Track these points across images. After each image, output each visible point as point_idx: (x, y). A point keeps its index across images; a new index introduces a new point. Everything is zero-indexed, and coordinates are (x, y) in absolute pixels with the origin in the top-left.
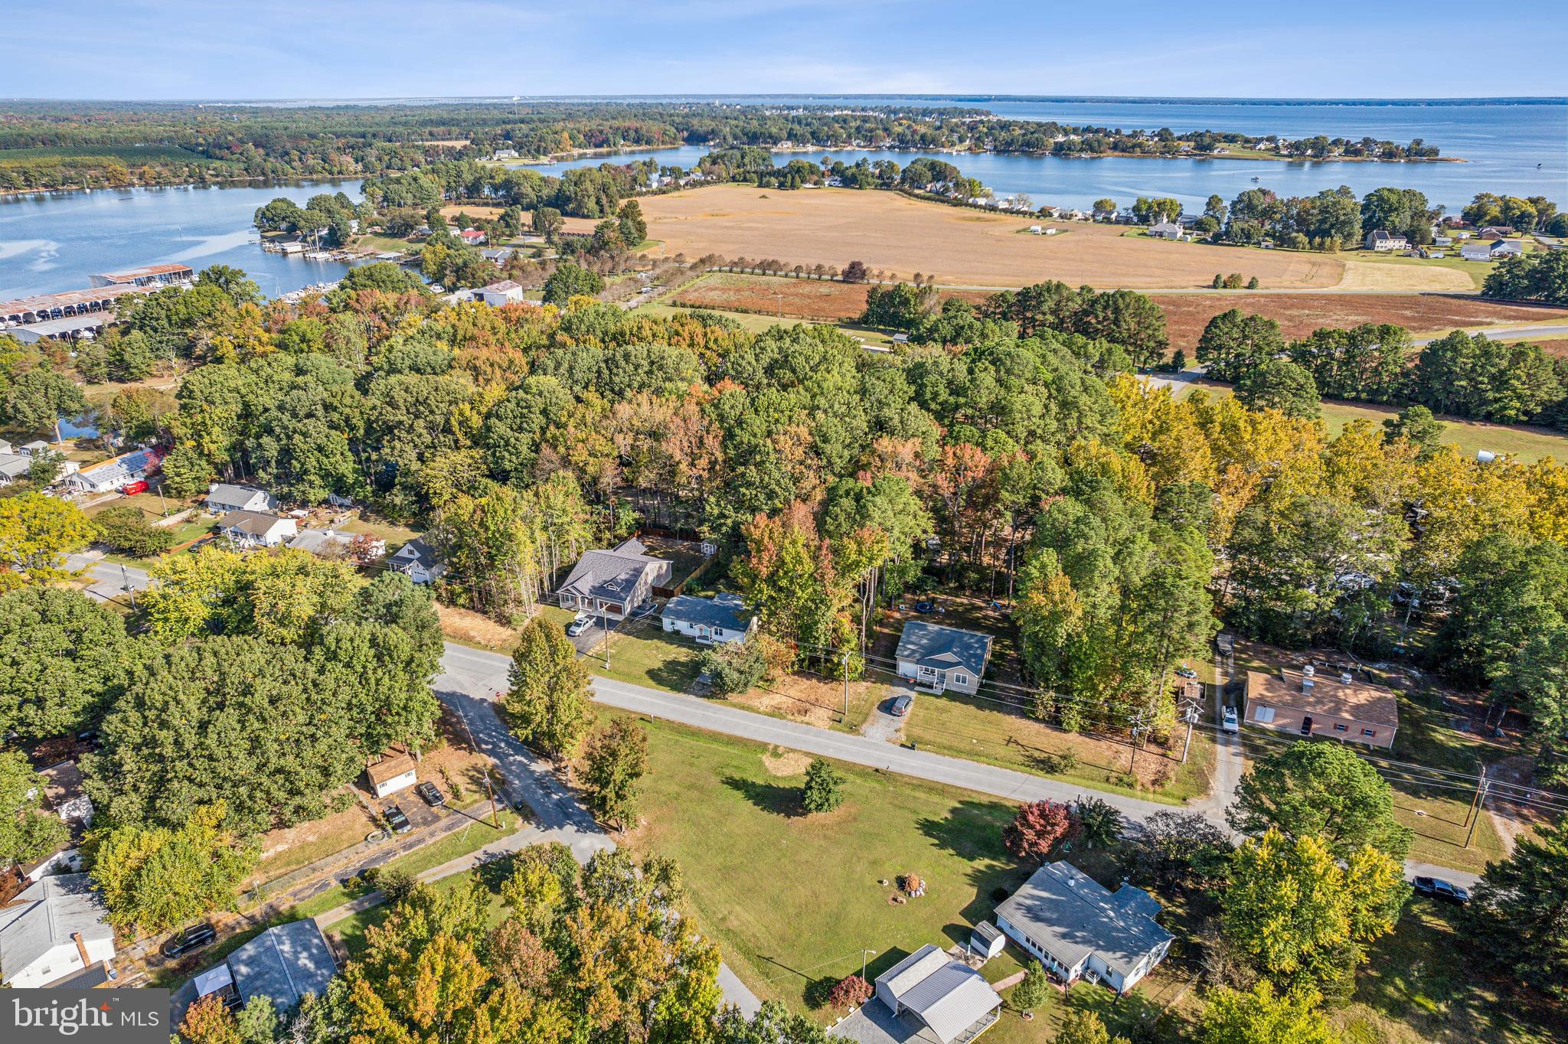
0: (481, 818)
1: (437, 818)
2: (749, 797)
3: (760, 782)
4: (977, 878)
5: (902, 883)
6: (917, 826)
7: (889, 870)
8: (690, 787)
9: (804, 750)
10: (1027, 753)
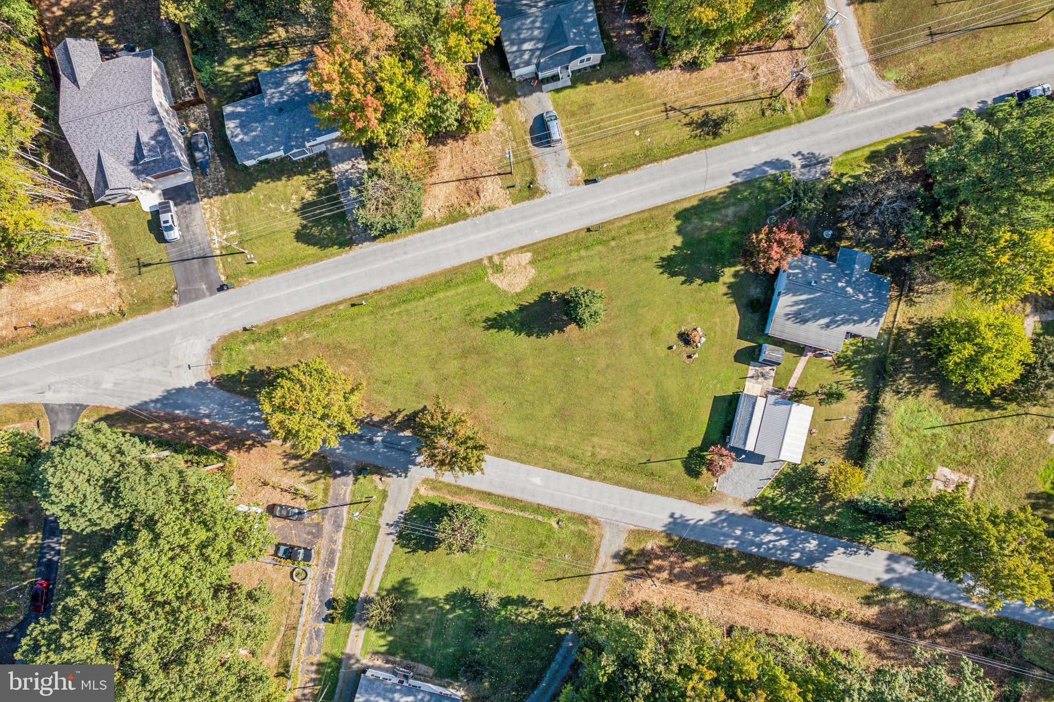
0: (348, 500)
1: (319, 526)
2: (518, 331)
3: (512, 308)
4: (732, 295)
5: (685, 339)
6: (661, 270)
7: (668, 332)
8: (465, 354)
9: (515, 246)
10: (687, 120)
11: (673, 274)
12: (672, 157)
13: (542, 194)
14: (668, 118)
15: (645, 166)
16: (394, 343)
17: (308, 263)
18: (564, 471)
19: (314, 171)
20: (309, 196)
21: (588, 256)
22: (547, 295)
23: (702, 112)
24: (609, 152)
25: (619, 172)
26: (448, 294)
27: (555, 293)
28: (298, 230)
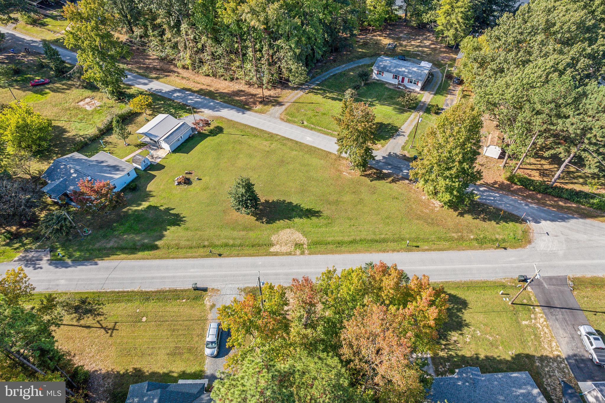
2: (297, 207)
3: (297, 220)
4: (148, 196)
5: (187, 181)
6: (184, 219)
7: (196, 187)
8: (337, 203)
9: (281, 257)
10: (99, 318)
11: (177, 215)
12: (128, 292)
13: (245, 289)
14: (116, 323)
15: (153, 290)
16: (388, 217)
17: (453, 283)
18: (291, 140)
19: (450, 358)
20: (454, 336)
21: (229, 238)
22: (268, 222)
23: (82, 322)
24: (176, 309)
25: (176, 291)
26: (341, 238)
27: (263, 223)
28: (465, 309)
